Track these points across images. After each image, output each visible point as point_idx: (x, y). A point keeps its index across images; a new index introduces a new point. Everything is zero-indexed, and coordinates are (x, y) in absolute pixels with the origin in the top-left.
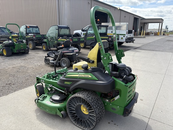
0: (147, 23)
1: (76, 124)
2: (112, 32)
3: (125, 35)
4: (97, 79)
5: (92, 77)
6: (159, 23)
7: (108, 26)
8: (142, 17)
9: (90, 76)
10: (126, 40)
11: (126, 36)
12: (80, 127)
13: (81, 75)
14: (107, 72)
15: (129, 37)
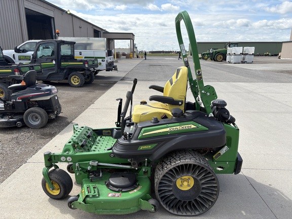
0: (113, 39)
1: (176, 213)
2: (81, 54)
3: (104, 58)
4: (208, 129)
5: (198, 127)
6: (129, 40)
7: (75, 43)
8: (104, 30)
9: (193, 126)
10: (106, 67)
11: (105, 60)
12: (184, 214)
13: (174, 128)
14: (211, 115)
15: (109, 61)
